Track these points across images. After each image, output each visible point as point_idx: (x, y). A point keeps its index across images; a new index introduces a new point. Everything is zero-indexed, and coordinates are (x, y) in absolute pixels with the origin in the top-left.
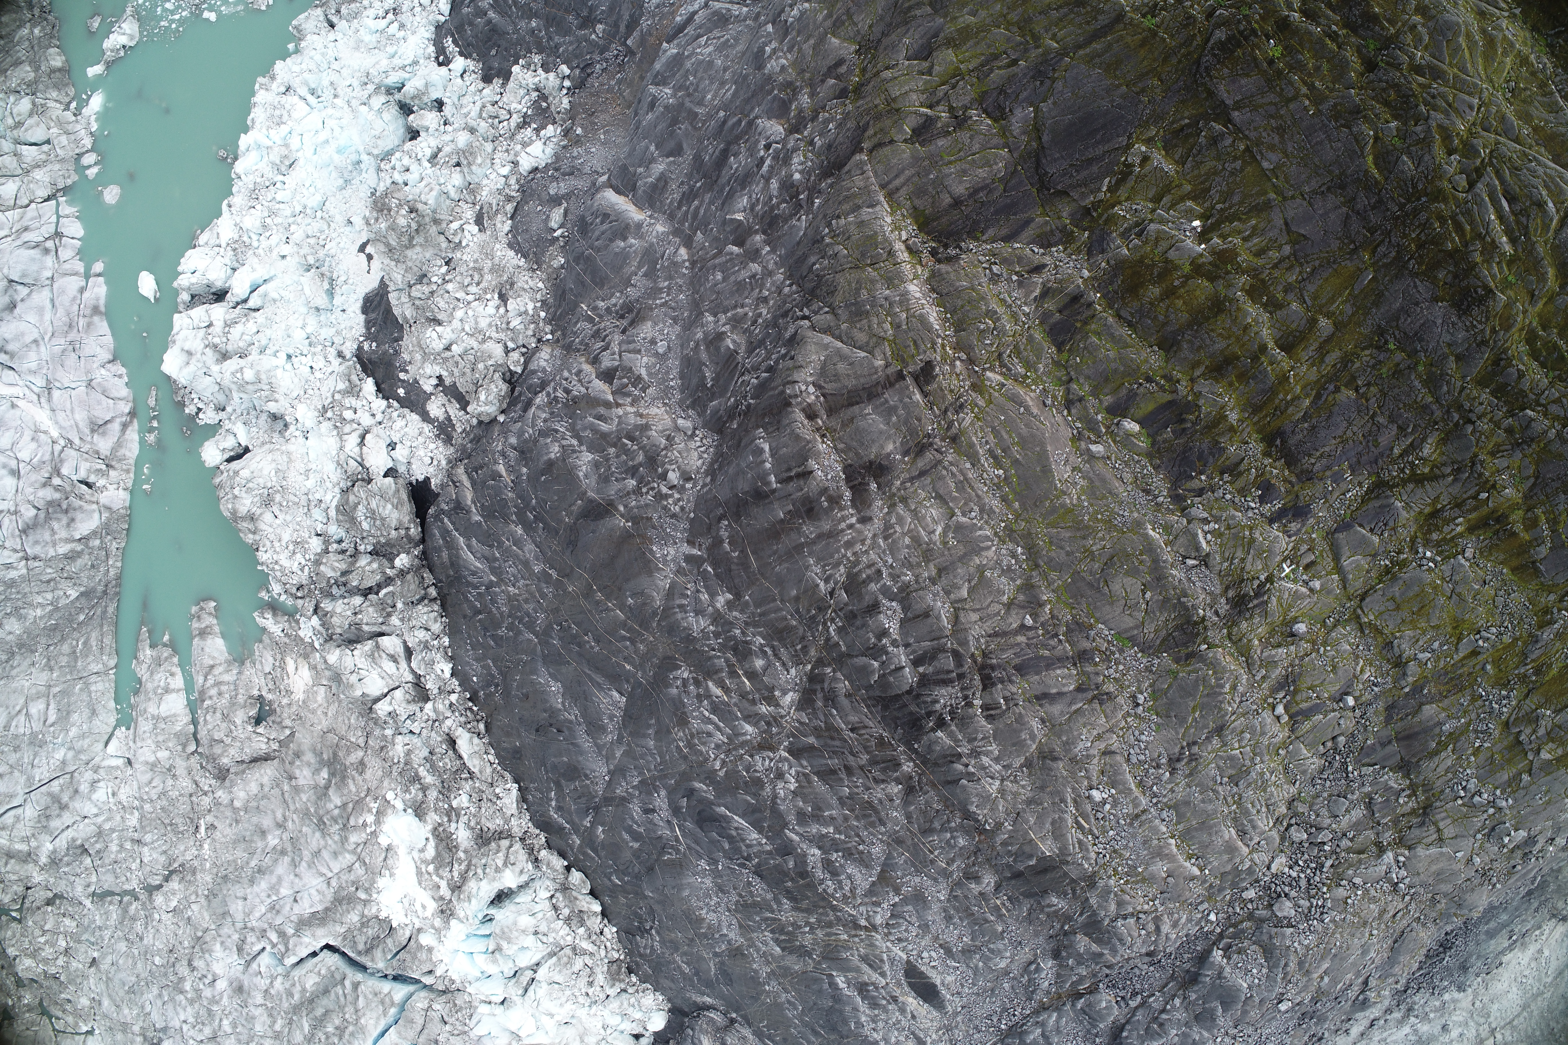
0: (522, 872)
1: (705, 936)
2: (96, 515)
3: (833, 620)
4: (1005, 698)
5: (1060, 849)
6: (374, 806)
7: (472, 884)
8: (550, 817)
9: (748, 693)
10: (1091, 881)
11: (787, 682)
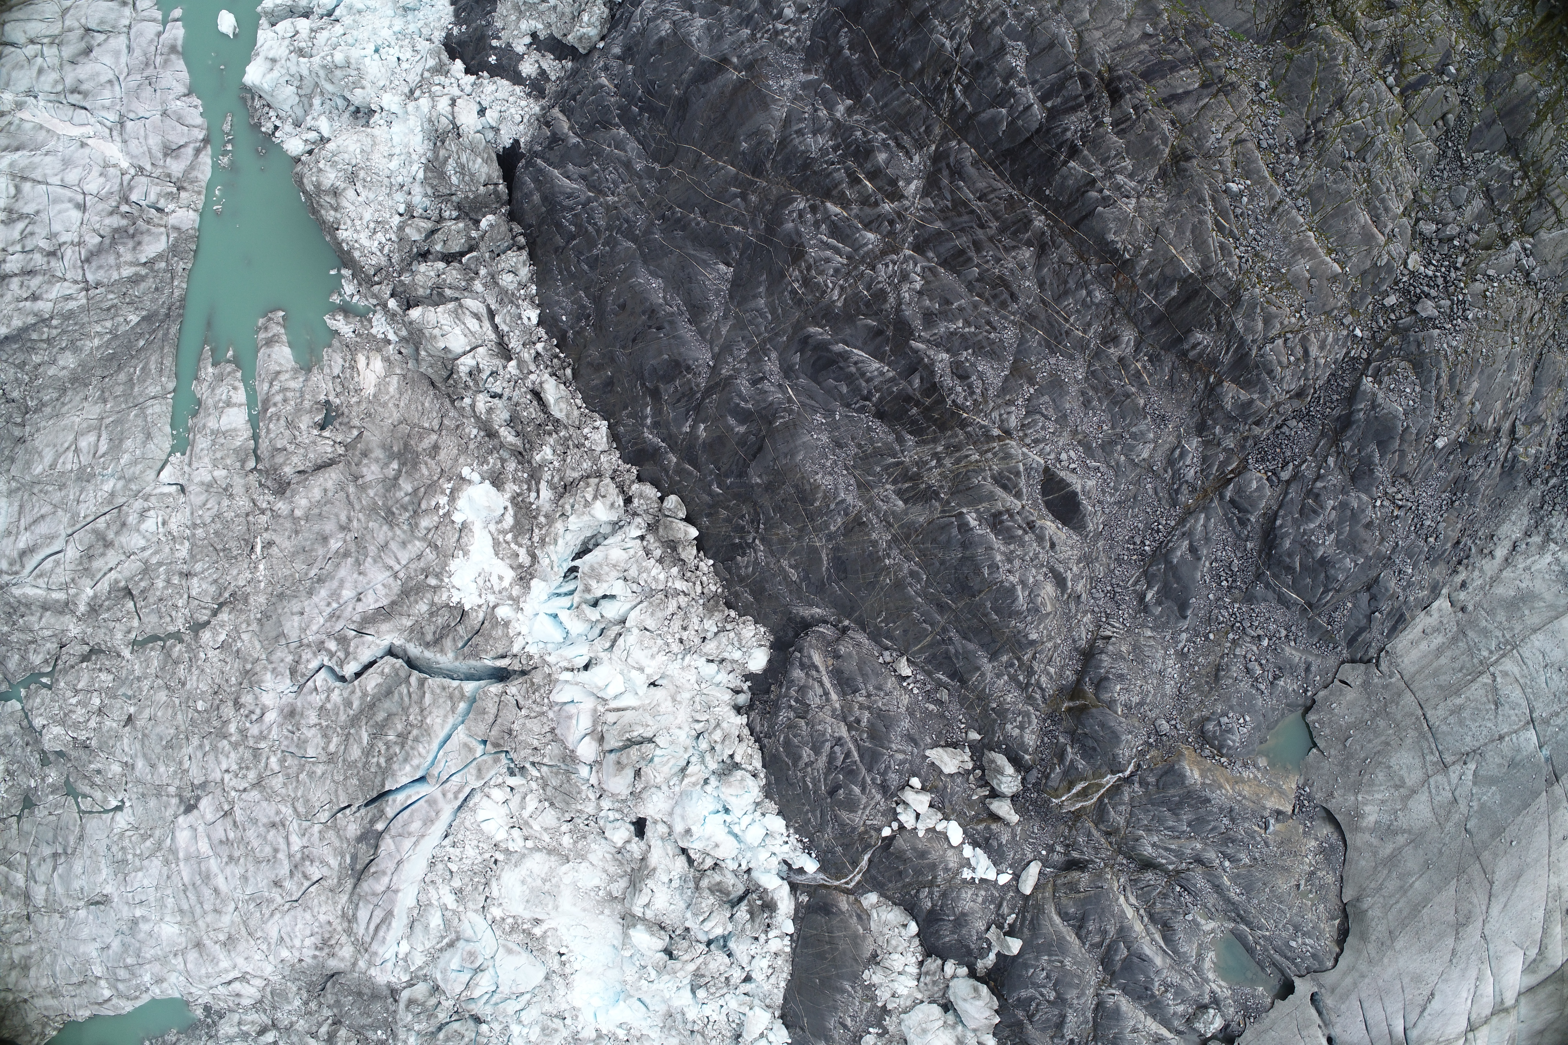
0: (612, 505)
1: (819, 512)
2: (164, 238)
3: (958, 80)
4: (1135, 108)
5: (1202, 263)
6: (448, 486)
7: (559, 526)
8: (644, 441)
9: (870, 196)
10: (1235, 295)
11: (911, 170)
